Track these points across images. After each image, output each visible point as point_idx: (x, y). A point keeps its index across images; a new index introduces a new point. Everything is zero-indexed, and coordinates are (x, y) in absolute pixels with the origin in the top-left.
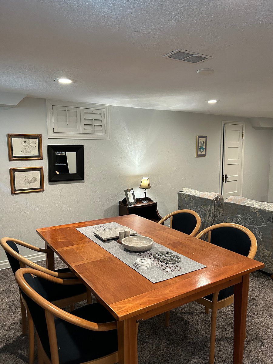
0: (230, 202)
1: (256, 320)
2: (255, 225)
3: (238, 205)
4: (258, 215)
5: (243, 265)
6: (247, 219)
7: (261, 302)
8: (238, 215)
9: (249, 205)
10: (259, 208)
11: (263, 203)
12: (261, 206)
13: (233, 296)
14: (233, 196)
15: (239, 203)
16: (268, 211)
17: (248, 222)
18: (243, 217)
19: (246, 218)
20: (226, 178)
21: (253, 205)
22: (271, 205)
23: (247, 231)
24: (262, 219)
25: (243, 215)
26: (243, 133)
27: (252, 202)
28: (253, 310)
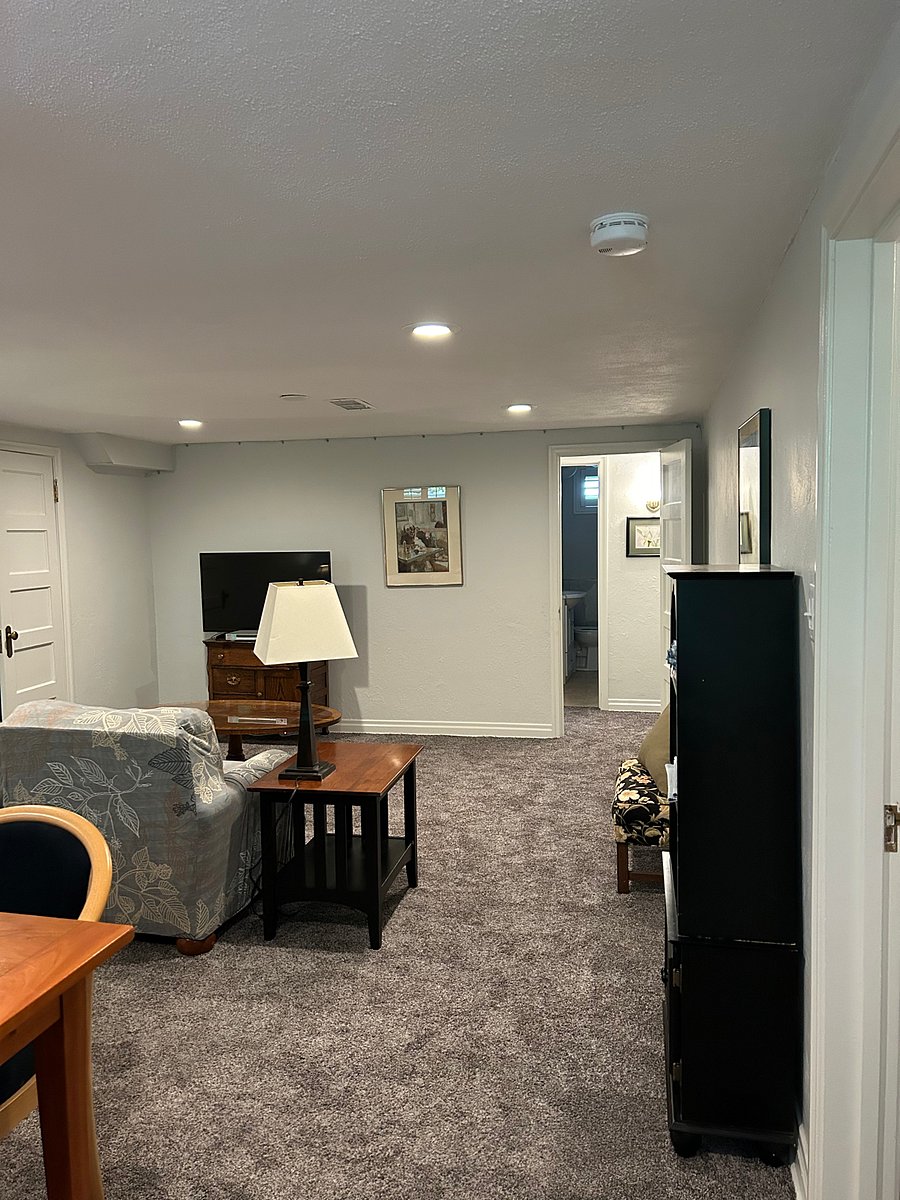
0: (19, 726)
1: (135, 1118)
2: (111, 790)
3: (50, 732)
4: (120, 754)
5: (58, 956)
6: (83, 776)
7: (149, 1045)
8: (54, 767)
9: (86, 726)
10: (121, 731)
11: (134, 713)
12: (123, 724)
13: (33, 1080)
14: (28, 704)
15: (50, 724)
16: (148, 735)
17: (88, 783)
18: (70, 770)
19: (80, 772)
20: (9, 639)
21: (100, 724)
22: (155, 717)
23: (76, 824)
24: (132, 767)
25: (69, 762)
26: (55, 482)
27: (98, 716)
28: (122, 1085)
